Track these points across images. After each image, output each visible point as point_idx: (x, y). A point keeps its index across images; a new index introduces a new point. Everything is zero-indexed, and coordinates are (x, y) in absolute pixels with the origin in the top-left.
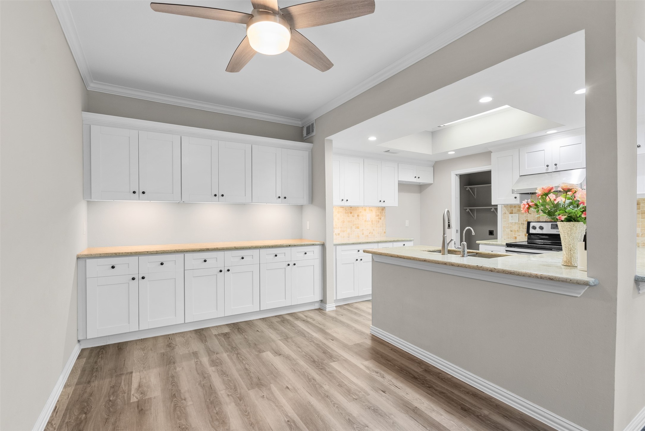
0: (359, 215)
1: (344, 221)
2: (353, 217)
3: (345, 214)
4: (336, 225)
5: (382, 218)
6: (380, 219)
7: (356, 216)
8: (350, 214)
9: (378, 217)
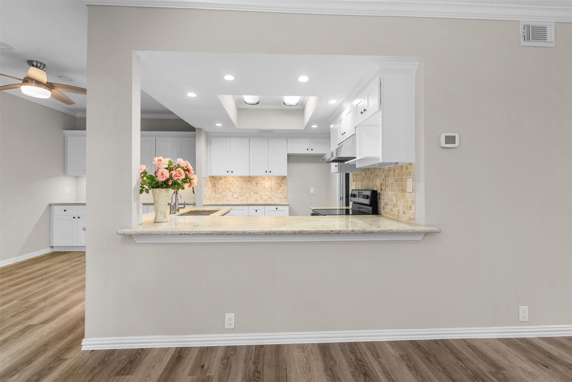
0: (257, 183)
1: (243, 188)
2: (251, 184)
3: (244, 182)
4: (235, 191)
5: (283, 186)
6: (281, 186)
7: (254, 184)
8: (248, 183)
9: (277, 185)
